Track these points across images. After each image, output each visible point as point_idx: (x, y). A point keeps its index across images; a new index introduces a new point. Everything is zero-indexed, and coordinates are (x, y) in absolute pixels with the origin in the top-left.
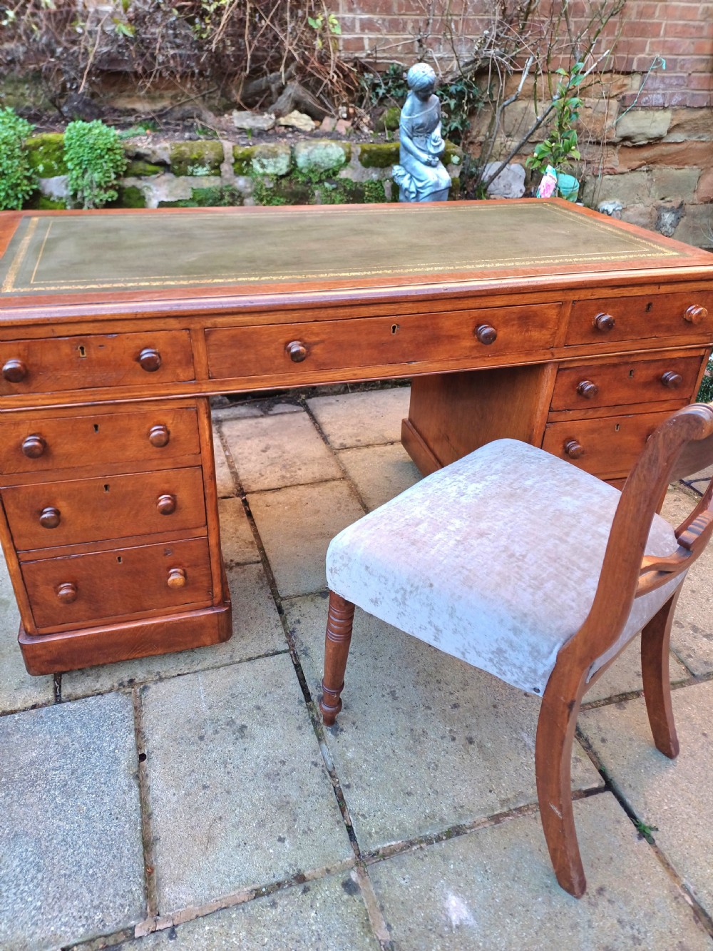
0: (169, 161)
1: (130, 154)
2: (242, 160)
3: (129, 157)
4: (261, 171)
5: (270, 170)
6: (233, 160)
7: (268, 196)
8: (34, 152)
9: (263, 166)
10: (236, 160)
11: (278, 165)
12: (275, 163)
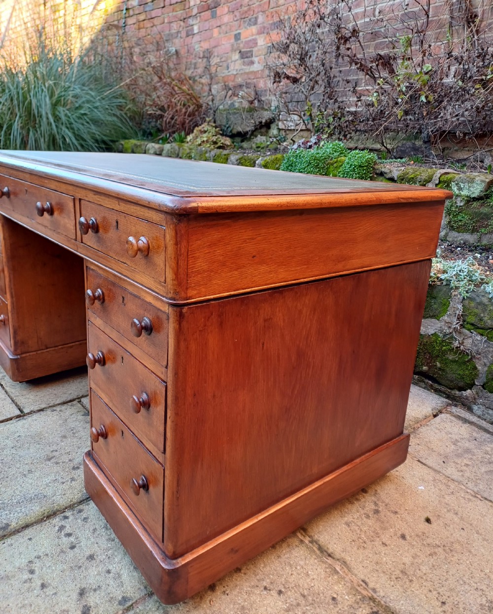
0: (396, 179)
1: (378, 171)
2: (445, 182)
3: (377, 174)
4: (457, 192)
5: (465, 193)
6: (437, 182)
7: (455, 211)
8: (332, 167)
9: (460, 189)
10: (440, 182)
11: (471, 189)
12: (469, 187)
